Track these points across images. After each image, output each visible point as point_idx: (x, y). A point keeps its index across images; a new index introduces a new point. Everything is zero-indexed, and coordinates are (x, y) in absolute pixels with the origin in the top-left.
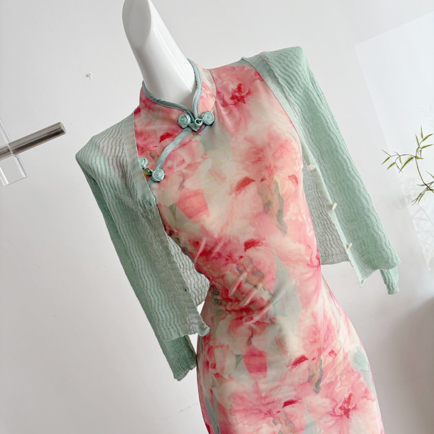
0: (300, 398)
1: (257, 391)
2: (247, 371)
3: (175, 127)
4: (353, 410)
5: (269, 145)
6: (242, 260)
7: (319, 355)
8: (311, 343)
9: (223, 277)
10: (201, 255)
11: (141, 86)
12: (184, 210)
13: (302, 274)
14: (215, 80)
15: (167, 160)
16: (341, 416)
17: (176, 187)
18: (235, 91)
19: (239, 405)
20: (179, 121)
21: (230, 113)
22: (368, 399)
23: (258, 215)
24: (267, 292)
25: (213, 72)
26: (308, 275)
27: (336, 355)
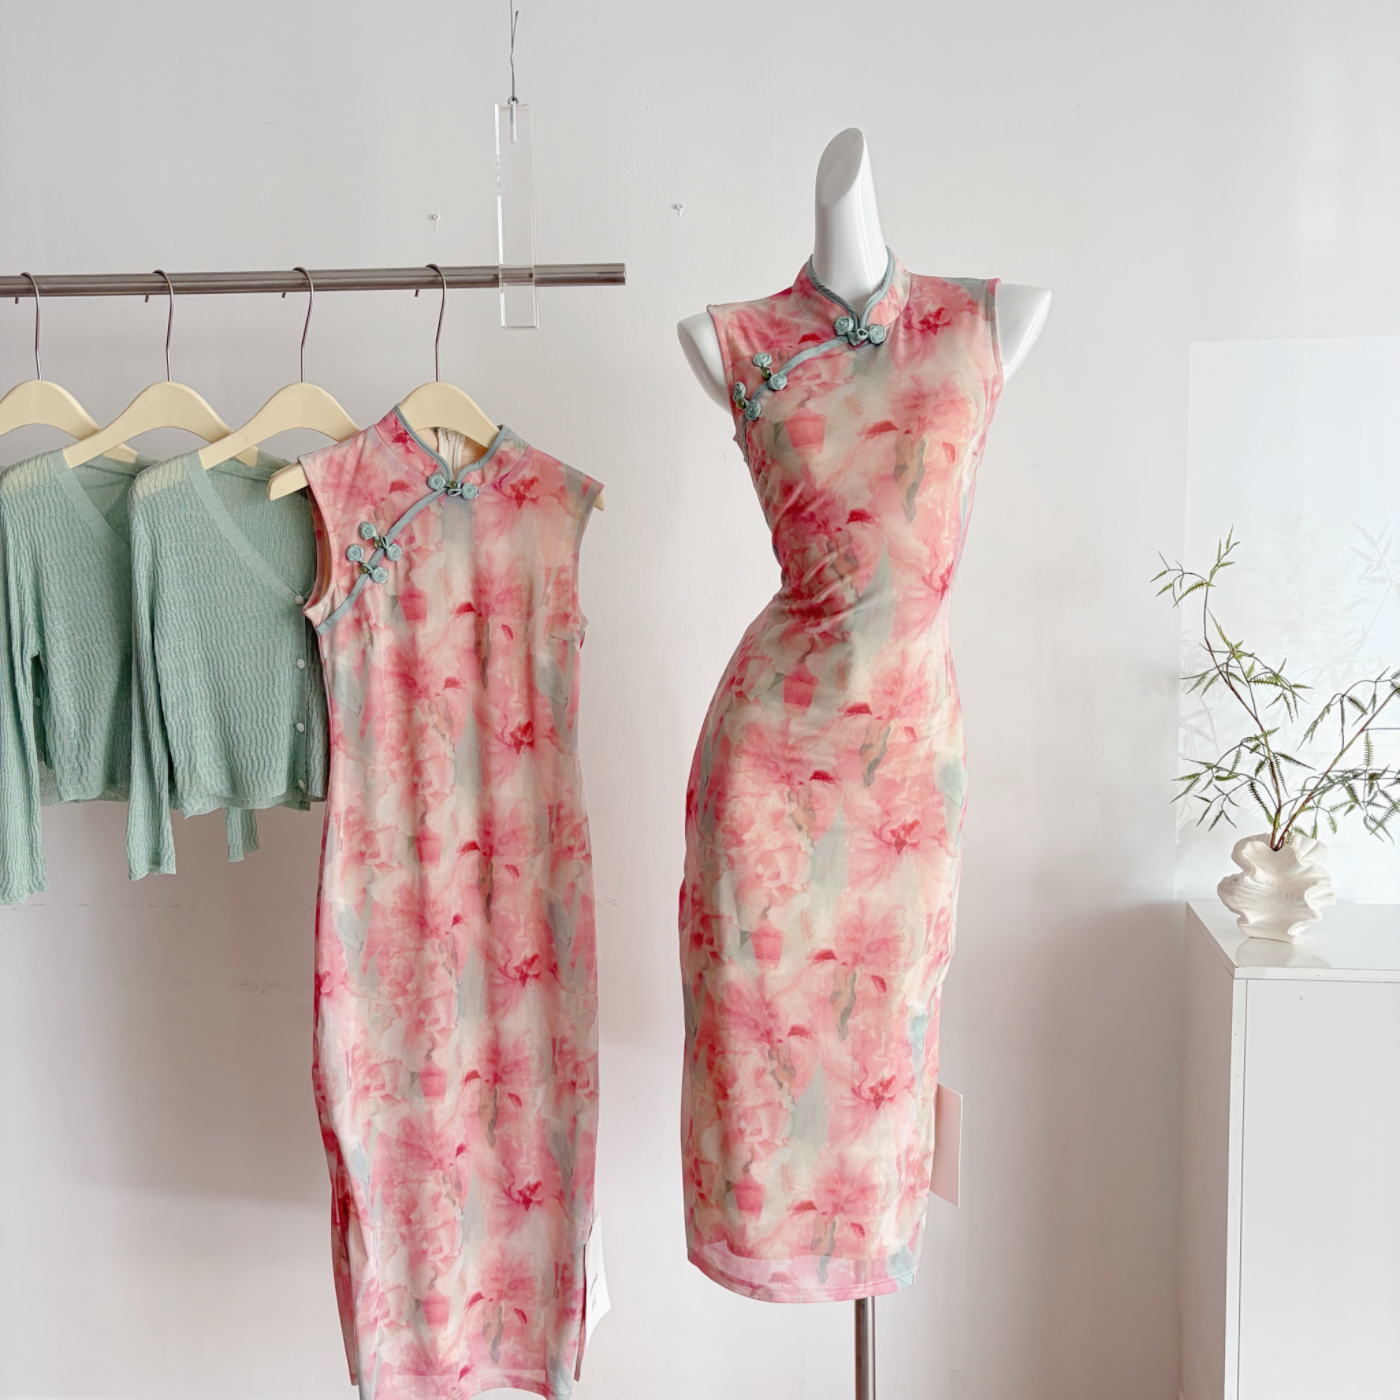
0: (840, 776)
1: (785, 733)
2: (783, 698)
3: (827, 329)
4: (911, 848)
5: (937, 394)
6: (839, 534)
7: (891, 717)
8: (884, 692)
9: (804, 551)
10: (789, 511)
11: (807, 259)
12: (791, 433)
13: (910, 587)
14: (912, 291)
15: (797, 367)
16: (888, 844)
17: (794, 403)
18: (930, 315)
19: (752, 743)
20: (837, 324)
21: (910, 340)
22: (940, 845)
23: (883, 478)
24: (853, 592)
25: (915, 278)
26: (919, 594)
27: (915, 739)
